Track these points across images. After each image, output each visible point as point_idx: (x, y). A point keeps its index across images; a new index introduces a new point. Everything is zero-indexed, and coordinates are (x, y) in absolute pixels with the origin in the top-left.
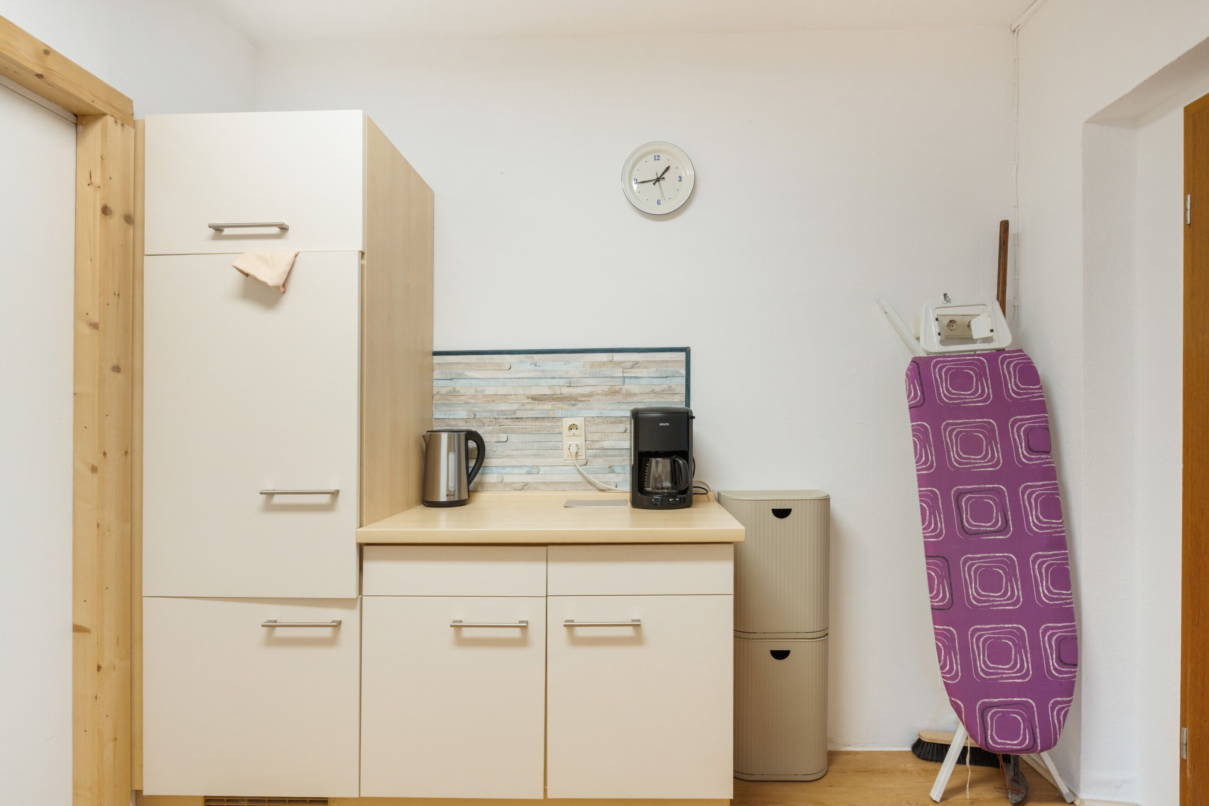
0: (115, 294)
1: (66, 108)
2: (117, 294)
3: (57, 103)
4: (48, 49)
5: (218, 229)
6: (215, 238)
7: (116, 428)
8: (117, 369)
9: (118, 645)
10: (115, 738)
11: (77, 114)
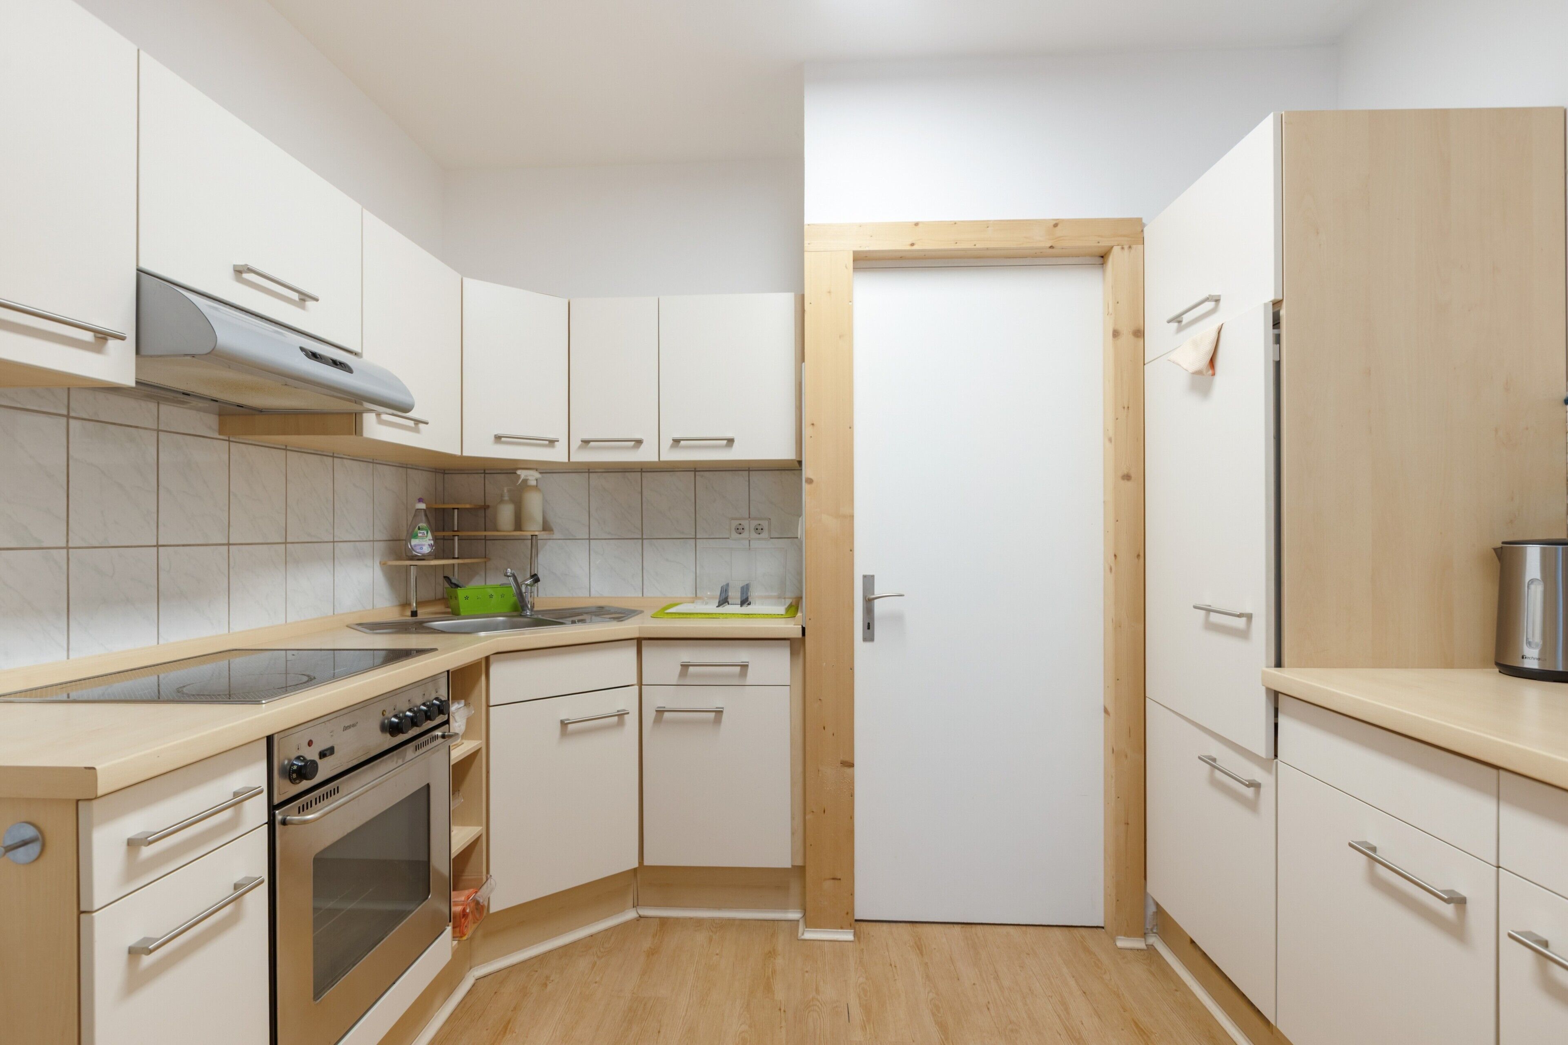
0: (1124, 408)
1: (1092, 255)
2: (1126, 407)
3: (1084, 255)
4: (1055, 222)
5: (1177, 319)
6: (1179, 330)
7: (1126, 532)
8: (1127, 477)
9: (1130, 736)
10: (1126, 822)
11: (1102, 255)
